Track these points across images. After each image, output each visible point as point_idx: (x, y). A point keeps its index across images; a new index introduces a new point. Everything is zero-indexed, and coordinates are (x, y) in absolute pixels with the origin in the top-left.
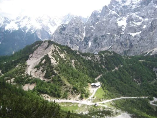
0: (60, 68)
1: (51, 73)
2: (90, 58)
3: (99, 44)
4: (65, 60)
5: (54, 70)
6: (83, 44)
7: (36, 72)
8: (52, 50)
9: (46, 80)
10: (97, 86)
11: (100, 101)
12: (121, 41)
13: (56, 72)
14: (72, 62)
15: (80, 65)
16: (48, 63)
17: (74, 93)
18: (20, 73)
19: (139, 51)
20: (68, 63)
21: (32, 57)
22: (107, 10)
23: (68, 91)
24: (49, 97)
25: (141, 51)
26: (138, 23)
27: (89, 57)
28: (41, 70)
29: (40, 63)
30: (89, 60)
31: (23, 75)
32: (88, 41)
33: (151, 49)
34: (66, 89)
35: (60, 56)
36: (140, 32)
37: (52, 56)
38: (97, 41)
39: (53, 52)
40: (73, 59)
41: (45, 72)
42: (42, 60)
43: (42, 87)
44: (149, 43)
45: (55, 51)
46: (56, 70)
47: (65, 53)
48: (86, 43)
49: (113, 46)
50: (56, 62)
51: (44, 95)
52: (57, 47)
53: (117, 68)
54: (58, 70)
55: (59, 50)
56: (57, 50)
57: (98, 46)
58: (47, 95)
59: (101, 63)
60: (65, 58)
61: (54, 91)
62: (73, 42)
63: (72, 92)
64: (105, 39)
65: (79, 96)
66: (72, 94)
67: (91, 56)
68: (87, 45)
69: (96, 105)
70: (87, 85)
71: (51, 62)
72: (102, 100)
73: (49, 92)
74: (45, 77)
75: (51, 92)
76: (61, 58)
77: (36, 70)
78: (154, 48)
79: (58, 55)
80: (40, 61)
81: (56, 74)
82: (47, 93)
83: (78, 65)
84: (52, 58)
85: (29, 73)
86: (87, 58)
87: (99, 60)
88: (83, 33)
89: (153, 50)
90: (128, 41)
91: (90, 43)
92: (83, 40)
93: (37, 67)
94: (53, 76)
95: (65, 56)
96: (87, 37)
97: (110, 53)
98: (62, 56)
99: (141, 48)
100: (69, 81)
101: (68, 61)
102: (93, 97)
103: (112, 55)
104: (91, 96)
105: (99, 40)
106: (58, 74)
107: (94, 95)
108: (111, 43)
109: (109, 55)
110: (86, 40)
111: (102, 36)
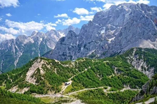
0: (46, 75)
1: (40, 79)
2: (67, 66)
3: (87, 49)
4: (50, 69)
5: (42, 77)
6: (77, 50)
7: (31, 79)
8: (42, 64)
9: (37, 84)
10: (68, 84)
11: (67, 93)
12: (102, 45)
13: (43, 78)
14: (55, 70)
15: (60, 71)
16: (38, 73)
17: (52, 90)
18: (22, 81)
19: (112, 51)
20: (52, 71)
21: (30, 69)
22: (92, 24)
23: (48, 90)
24: (37, 94)
25: (114, 52)
26: (113, 31)
27: (67, 64)
28: (34, 78)
29: (34, 73)
30: (67, 67)
31: (23, 82)
32: (81, 47)
33: (120, 50)
34: (47, 88)
35: (47, 67)
36: (114, 38)
37: (42, 68)
38: (86, 47)
39: (42, 65)
40: (56, 68)
41: (36, 79)
42: (35, 72)
43: (33, 88)
44: (119, 46)
45: (44, 64)
46: (43, 77)
47: (51, 65)
48: (79, 48)
49: (97, 49)
50: (44, 72)
51: (34, 94)
52: (46, 62)
53: (86, 70)
54: (44, 77)
55: (46, 63)
56: (45, 63)
57: (87, 50)
58: (35, 93)
59: (75, 68)
60: (51, 68)
61: (39, 91)
62: (70, 49)
63: (51, 90)
64: (91, 45)
65: (54, 92)
66: (51, 91)
67: (68, 64)
68: (80, 50)
69: (62, 96)
70: (62, 84)
71: (41, 72)
72: (68, 93)
73: (37, 91)
74: (36, 82)
75: (38, 91)
76: (47, 69)
77: (31, 78)
78: (122, 49)
79: (46, 66)
80: (34, 72)
81: (42, 80)
82: (35, 92)
83: (58, 71)
84: (41, 69)
85: (27, 80)
86: (65, 66)
87: (74, 66)
88: (77, 42)
89: (122, 50)
90: (106, 45)
91: (82, 49)
92: (77, 47)
93: (32, 76)
94: (41, 81)
95: (51, 67)
96: (80, 44)
97: (83, 60)
98: (49, 67)
99: (114, 49)
100: (49, 83)
101: (52, 70)
102: (63, 92)
103: (84, 61)
104: (62, 91)
105: (87, 46)
106: (44, 79)
107: (64, 91)
108: (96, 47)
109: (82, 61)
110: (79, 47)
111: (89, 43)
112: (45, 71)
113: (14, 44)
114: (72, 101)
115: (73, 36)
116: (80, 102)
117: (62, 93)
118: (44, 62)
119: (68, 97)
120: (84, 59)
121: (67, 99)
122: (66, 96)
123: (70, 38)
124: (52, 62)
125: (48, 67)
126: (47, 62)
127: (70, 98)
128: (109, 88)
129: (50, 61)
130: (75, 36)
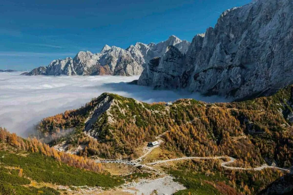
1: (105, 132)
2: (157, 112)
3: (200, 82)
4: (125, 116)
5: (109, 130)
8: (112, 106)
9: (100, 140)
10: (154, 145)
11: (151, 162)
12: (229, 76)
14: (133, 118)
15: (143, 120)
17: (124, 153)
19: (250, 90)
20: (128, 119)
22: (213, 34)
24: (99, 158)
25: (254, 90)
30: (155, 114)
32: (188, 78)
33: (266, 88)
35: (119, 112)
37: (111, 113)
38: (198, 78)
39: (112, 109)
40: (135, 115)
42: (98, 120)
43: (94, 147)
44: (264, 79)
45: (115, 107)
46: (111, 129)
47: (126, 108)
48: (185, 80)
49: (219, 83)
50: (113, 120)
51: (93, 158)
53: (191, 122)
54: (113, 129)
55: (120, 105)
56: (117, 105)
57: (199, 84)
58: (96, 156)
59: (171, 117)
60: (126, 114)
62: (168, 80)
63: (122, 153)
64: (208, 74)
66: (122, 155)
67: (159, 109)
68: (187, 83)
69: (141, 166)
70: (143, 145)
71: (108, 120)
73: (99, 152)
74: (99, 137)
76: (120, 115)
77: (92, 129)
78: (271, 85)
81: (110, 133)
83: (140, 121)
84: (110, 116)
85: (85, 133)
86: (153, 112)
87: (169, 113)
89: (269, 89)
93: (94, 127)
95: (126, 112)
96: (188, 72)
97: (187, 103)
98: (123, 111)
99: (253, 85)
100: (121, 141)
101: (128, 117)
102: (144, 158)
103: (188, 105)
104: (142, 157)
105: (200, 76)
106: (113, 132)
107: (146, 156)
108: (217, 79)
109: (185, 105)
110: (185, 77)
111: (205, 71)
112: (115, 119)
113: (71, 67)
114: (157, 176)
115: (175, 56)
116: (172, 180)
117: (141, 160)
118: (116, 103)
119: (150, 168)
120: (189, 102)
121: (149, 172)
122: (149, 165)
123: (168, 60)
124: (130, 104)
125: (121, 112)
126: (121, 103)
127: (154, 171)
128: (232, 160)
129: (126, 101)
130: (178, 56)
